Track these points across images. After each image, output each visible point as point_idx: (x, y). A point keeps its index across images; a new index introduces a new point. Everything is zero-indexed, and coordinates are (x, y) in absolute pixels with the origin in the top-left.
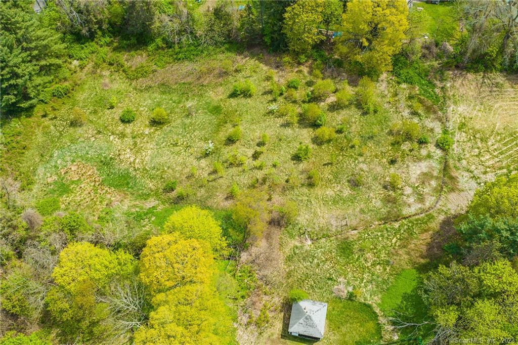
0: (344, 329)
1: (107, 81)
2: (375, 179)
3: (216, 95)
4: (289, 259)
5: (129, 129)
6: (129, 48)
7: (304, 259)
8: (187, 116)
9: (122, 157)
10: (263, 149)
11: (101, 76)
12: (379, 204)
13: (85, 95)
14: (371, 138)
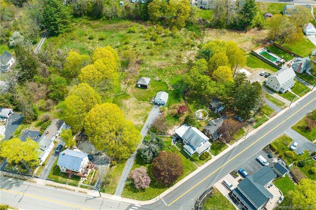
0: (156, 87)
1: (85, 29)
2: (174, 55)
3: (123, 32)
4: (141, 72)
5: (91, 41)
6: (93, 20)
7: (146, 72)
8: (112, 38)
9: (88, 48)
10: (137, 46)
11: (83, 27)
12: (174, 60)
13: (77, 32)
14: (175, 44)
